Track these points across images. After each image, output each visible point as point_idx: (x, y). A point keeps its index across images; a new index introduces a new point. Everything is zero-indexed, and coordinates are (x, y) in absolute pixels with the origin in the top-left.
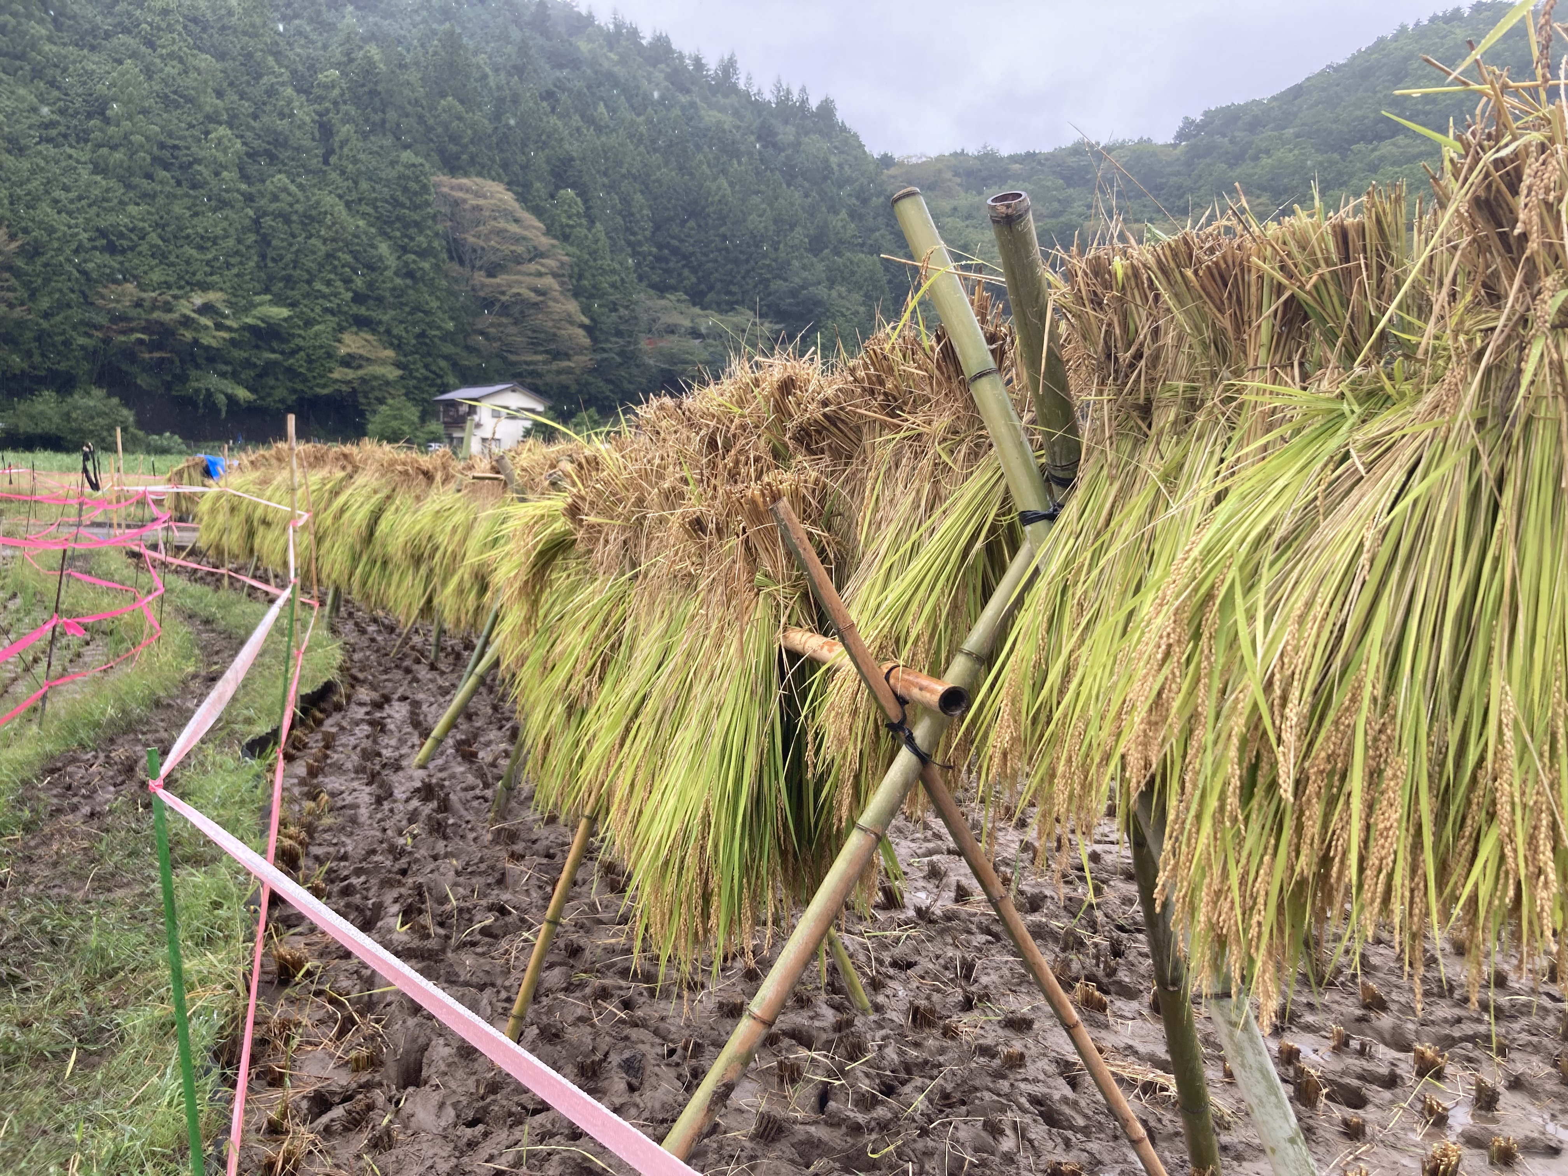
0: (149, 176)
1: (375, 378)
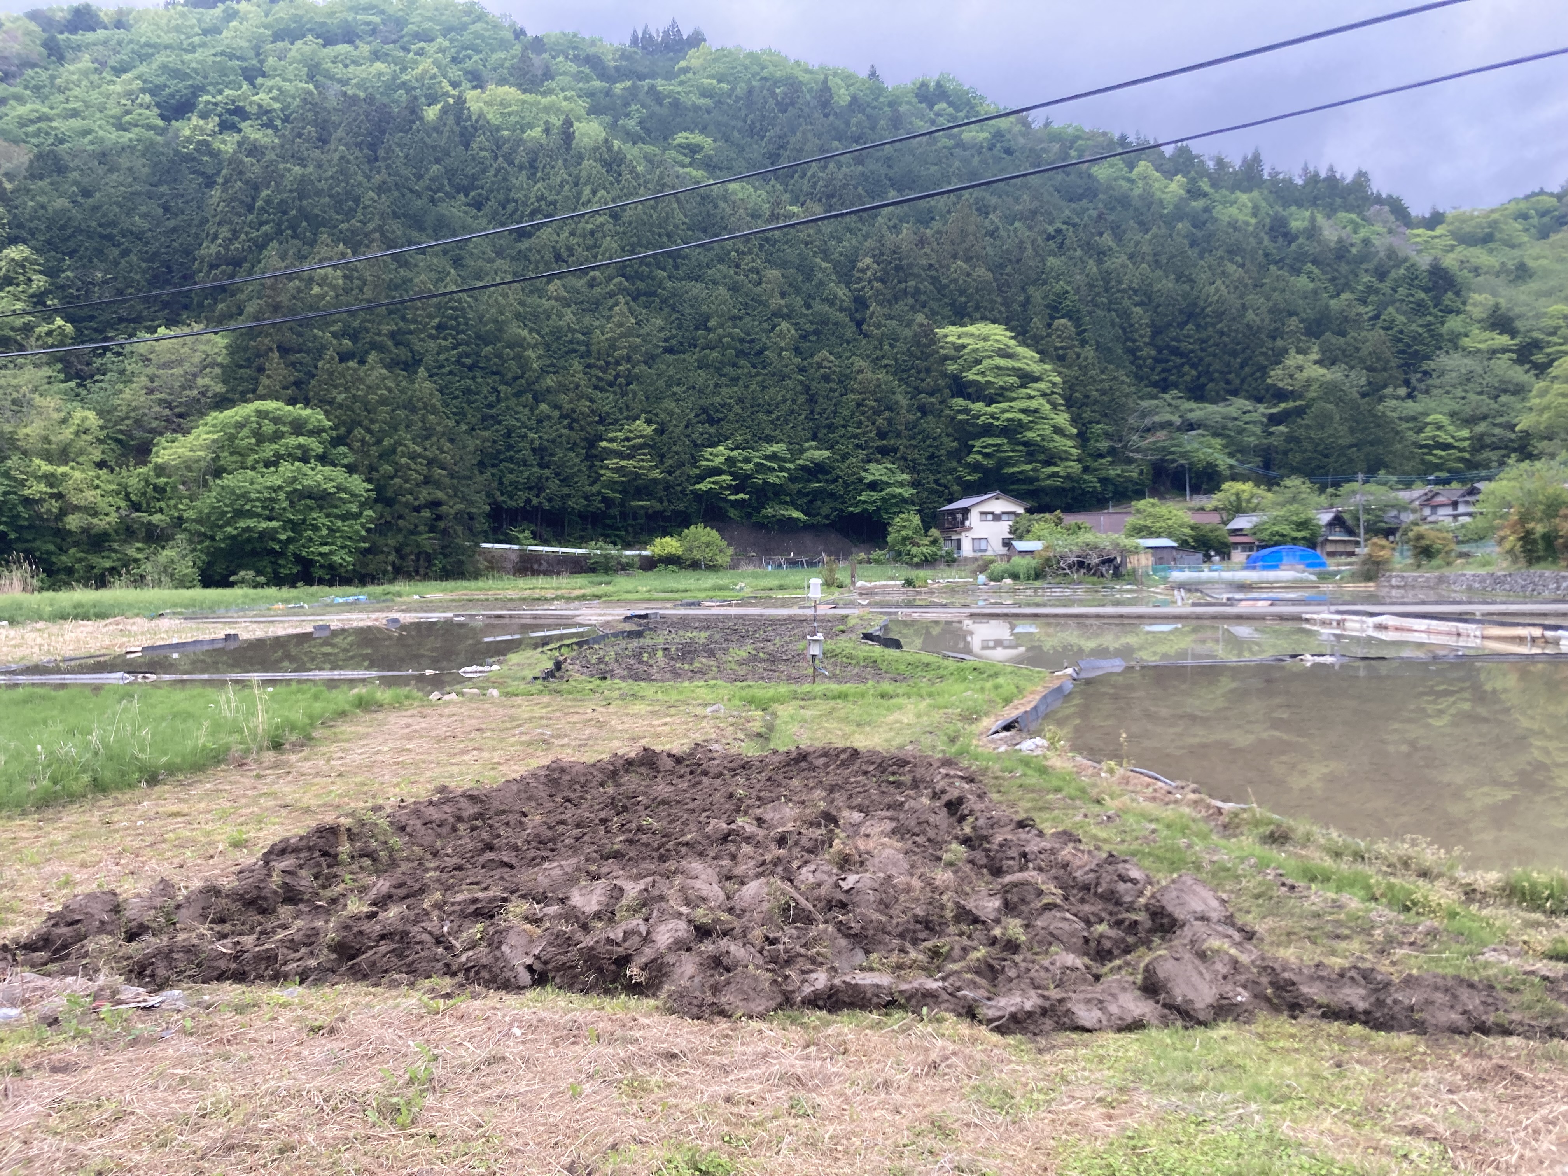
0: (734, 365)
1: (894, 496)
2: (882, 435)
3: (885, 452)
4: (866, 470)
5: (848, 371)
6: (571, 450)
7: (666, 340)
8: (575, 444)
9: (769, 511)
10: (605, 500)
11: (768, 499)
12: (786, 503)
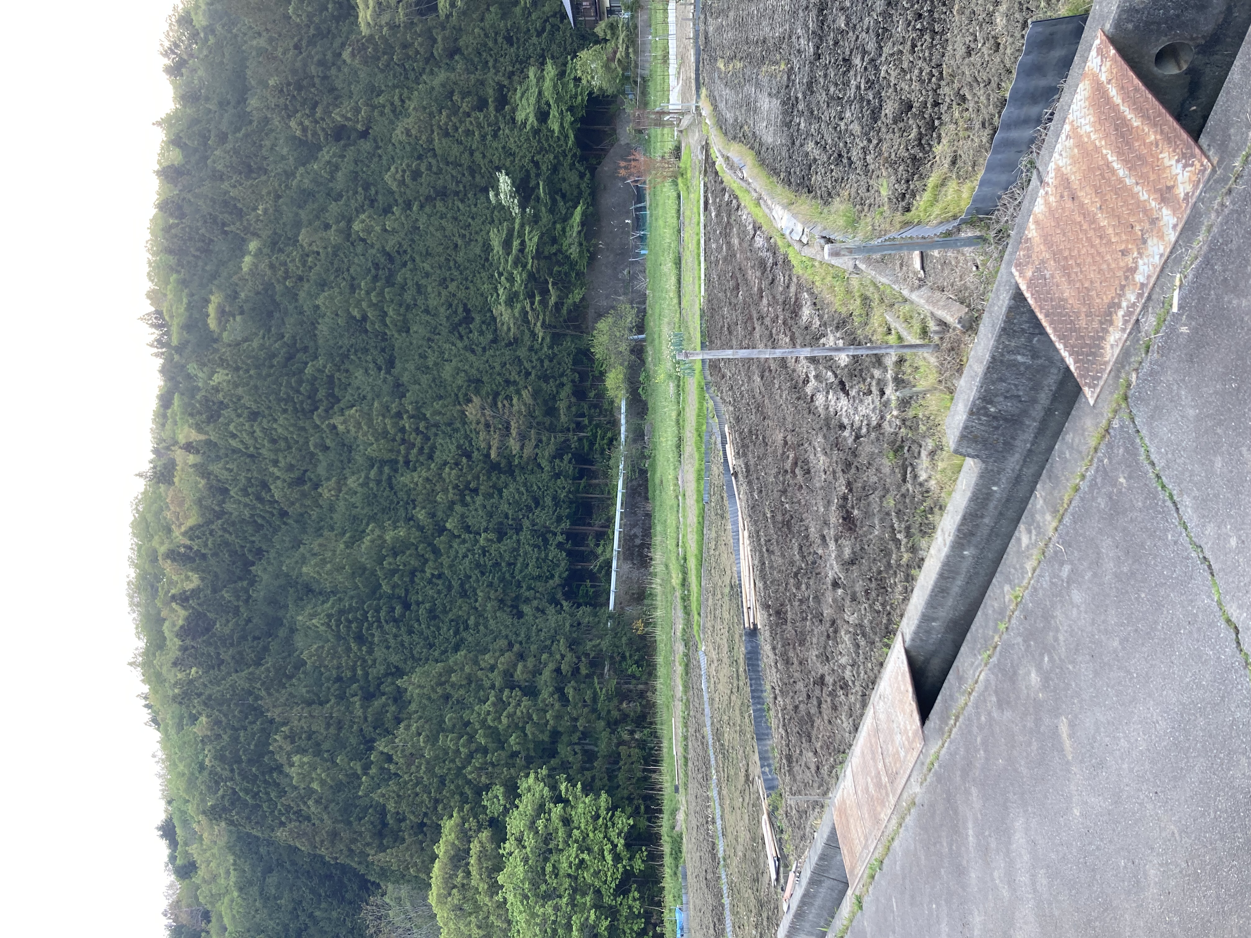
0: (403, 289)
1: (555, 86)
2: (482, 105)
3: (502, 101)
4: (524, 124)
5: (408, 148)
6: (500, 492)
8: (494, 486)
9: (574, 251)
10: (558, 455)
11: (560, 251)
12: (564, 230)
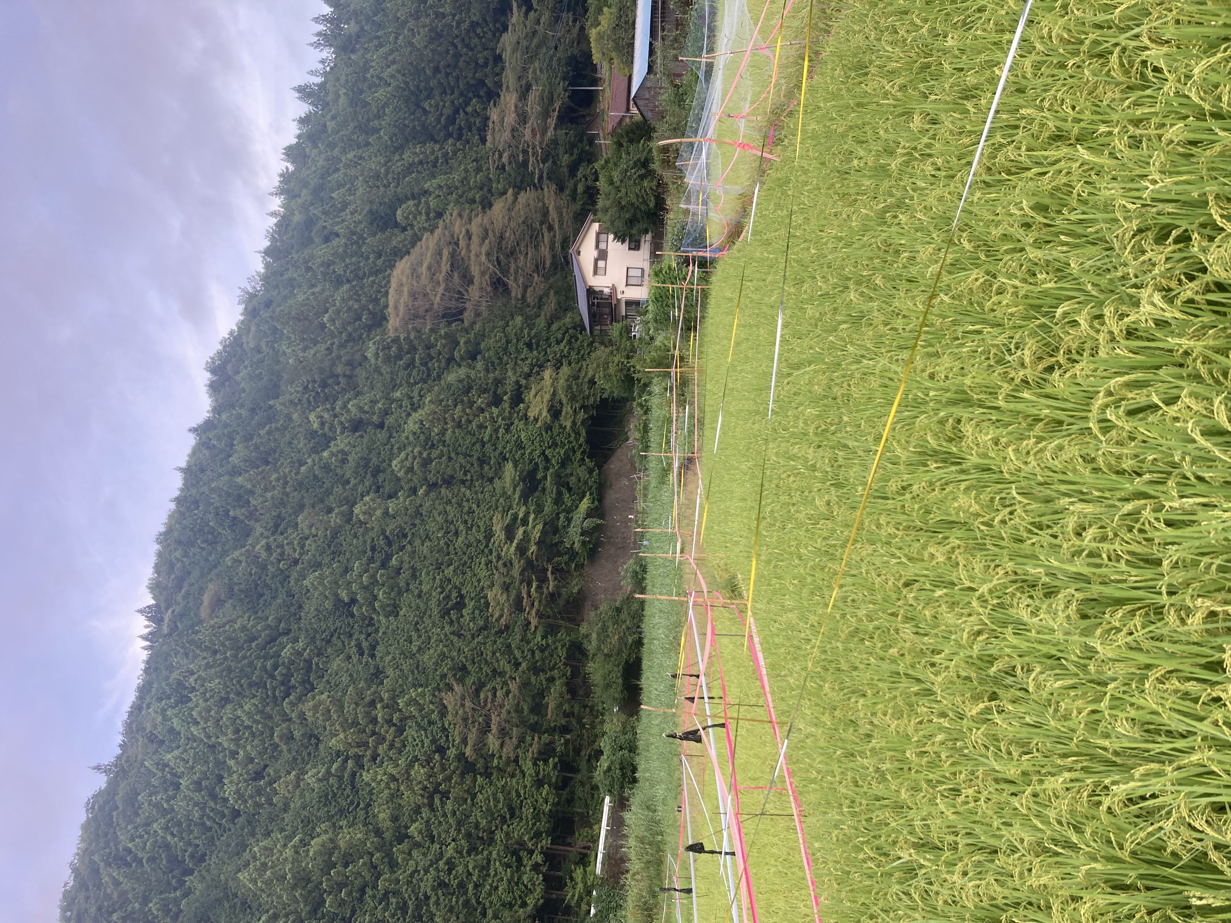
1: (570, 388)
2: (497, 401)
3: (518, 398)
7: (362, 654)
8: (467, 791)
12: (567, 520)
